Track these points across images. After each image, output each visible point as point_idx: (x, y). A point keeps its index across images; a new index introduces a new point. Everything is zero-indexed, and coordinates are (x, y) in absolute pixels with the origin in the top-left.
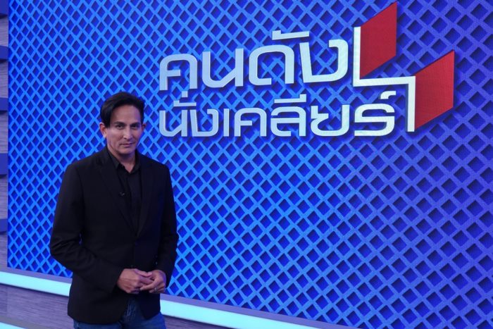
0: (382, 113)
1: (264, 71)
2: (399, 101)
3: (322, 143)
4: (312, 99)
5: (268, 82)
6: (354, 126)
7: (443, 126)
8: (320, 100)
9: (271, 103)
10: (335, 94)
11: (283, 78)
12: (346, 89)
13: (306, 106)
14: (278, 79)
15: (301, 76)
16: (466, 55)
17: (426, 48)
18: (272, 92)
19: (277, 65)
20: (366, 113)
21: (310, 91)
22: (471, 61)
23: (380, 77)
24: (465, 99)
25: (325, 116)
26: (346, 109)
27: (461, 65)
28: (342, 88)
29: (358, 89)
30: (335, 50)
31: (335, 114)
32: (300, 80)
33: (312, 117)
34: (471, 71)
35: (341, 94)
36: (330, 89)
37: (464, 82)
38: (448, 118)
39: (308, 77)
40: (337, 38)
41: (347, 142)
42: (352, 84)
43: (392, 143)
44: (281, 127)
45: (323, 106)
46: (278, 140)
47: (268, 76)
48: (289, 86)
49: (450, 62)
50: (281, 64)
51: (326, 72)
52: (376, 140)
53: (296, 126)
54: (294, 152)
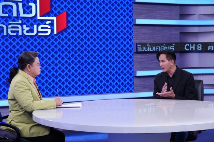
0: (47, 28)
1: (5, 11)
2: (52, 24)
3: (28, 38)
4: (24, 22)
5: (6, 15)
6: (38, 32)
7: (64, 32)
8: (26, 23)
9: (8, 23)
10: (31, 21)
11: (12, 14)
12: (35, 20)
13: (21, 25)
14: (10, 14)
15: (19, 14)
16: (69, 12)
17: (59, 9)
18: (8, 19)
19: (10, 9)
20: (42, 28)
21: (23, 20)
22: (71, 14)
23: (46, 17)
24: (69, 25)
25: (28, 28)
26: (35, 26)
27: (68, 15)
28: (34, 20)
29: (39, 20)
30: (31, 7)
31: (32, 28)
32: (19, 15)
33: (24, 29)
34: (70, 17)
35: (34, 21)
36: (30, 20)
37: (69, 20)
38: (65, 30)
39: (22, 15)
40: (31, 3)
41: (36, 37)
42: (37, 18)
43: (50, 37)
44: (12, 32)
45: (27, 25)
46: (11, 36)
47: (6, 13)
48: (15, 17)
49: (65, 14)
50: (11, 9)
51: (28, 13)
52: (45, 37)
53: (18, 32)
54: (17, 40)
